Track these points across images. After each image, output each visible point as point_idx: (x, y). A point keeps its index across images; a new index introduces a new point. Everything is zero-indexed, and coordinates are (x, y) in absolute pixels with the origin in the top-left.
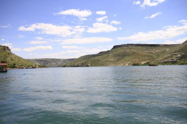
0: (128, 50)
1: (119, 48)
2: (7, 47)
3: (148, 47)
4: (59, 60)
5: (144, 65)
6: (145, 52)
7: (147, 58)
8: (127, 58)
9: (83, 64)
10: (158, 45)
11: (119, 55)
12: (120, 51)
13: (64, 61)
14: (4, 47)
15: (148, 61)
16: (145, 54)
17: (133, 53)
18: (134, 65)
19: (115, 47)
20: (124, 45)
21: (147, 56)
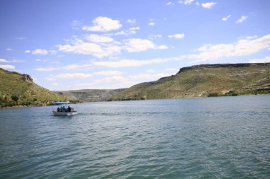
0: (201, 74)
1: (189, 71)
2: (28, 76)
3: (233, 69)
4: (104, 91)
5: (226, 95)
6: (228, 75)
7: (231, 84)
8: (200, 86)
9: (136, 96)
10: (248, 65)
11: (187, 82)
12: (190, 75)
13: (111, 92)
14: (24, 75)
15: (232, 90)
16: (228, 78)
17: (210, 78)
18: (211, 95)
19: (182, 70)
20: (196, 67)
21: (231, 81)
